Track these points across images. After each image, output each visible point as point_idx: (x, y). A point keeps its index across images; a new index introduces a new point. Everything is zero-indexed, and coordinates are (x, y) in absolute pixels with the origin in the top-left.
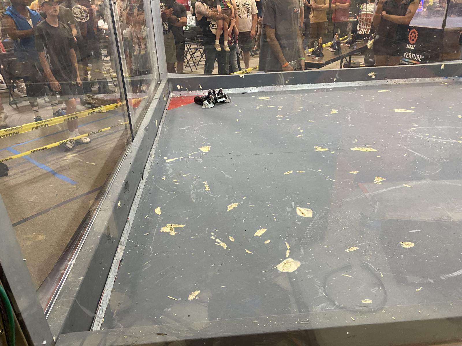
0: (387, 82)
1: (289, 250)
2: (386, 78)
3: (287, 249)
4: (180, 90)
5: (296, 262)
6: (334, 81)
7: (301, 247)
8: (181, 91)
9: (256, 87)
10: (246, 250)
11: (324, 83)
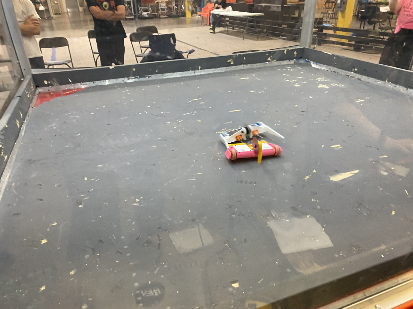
0: (244, 67)
2: (243, 63)
4: (48, 85)
6: (200, 68)
9: (128, 78)
11: (190, 71)
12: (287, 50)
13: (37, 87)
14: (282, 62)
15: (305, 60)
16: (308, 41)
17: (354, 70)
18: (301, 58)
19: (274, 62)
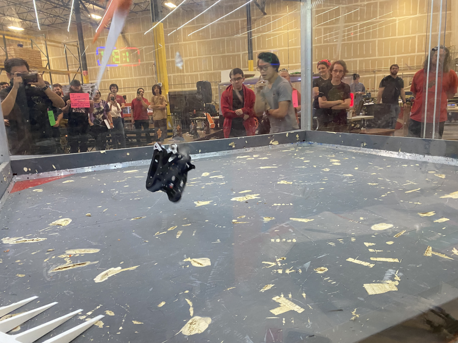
0: (246, 150)
1: (192, 307)
2: (245, 147)
3: (190, 306)
4: (28, 172)
5: (205, 318)
6: (200, 152)
7: (207, 300)
8: (28, 174)
9: (121, 163)
10: (133, 321)
12: (289, 133)
13: (14, 174)
14: (285, 145)
15: (308, 142)
16: (309, 124)
17: (363, 145)
18: (304, 141)
19: (277, 146)
